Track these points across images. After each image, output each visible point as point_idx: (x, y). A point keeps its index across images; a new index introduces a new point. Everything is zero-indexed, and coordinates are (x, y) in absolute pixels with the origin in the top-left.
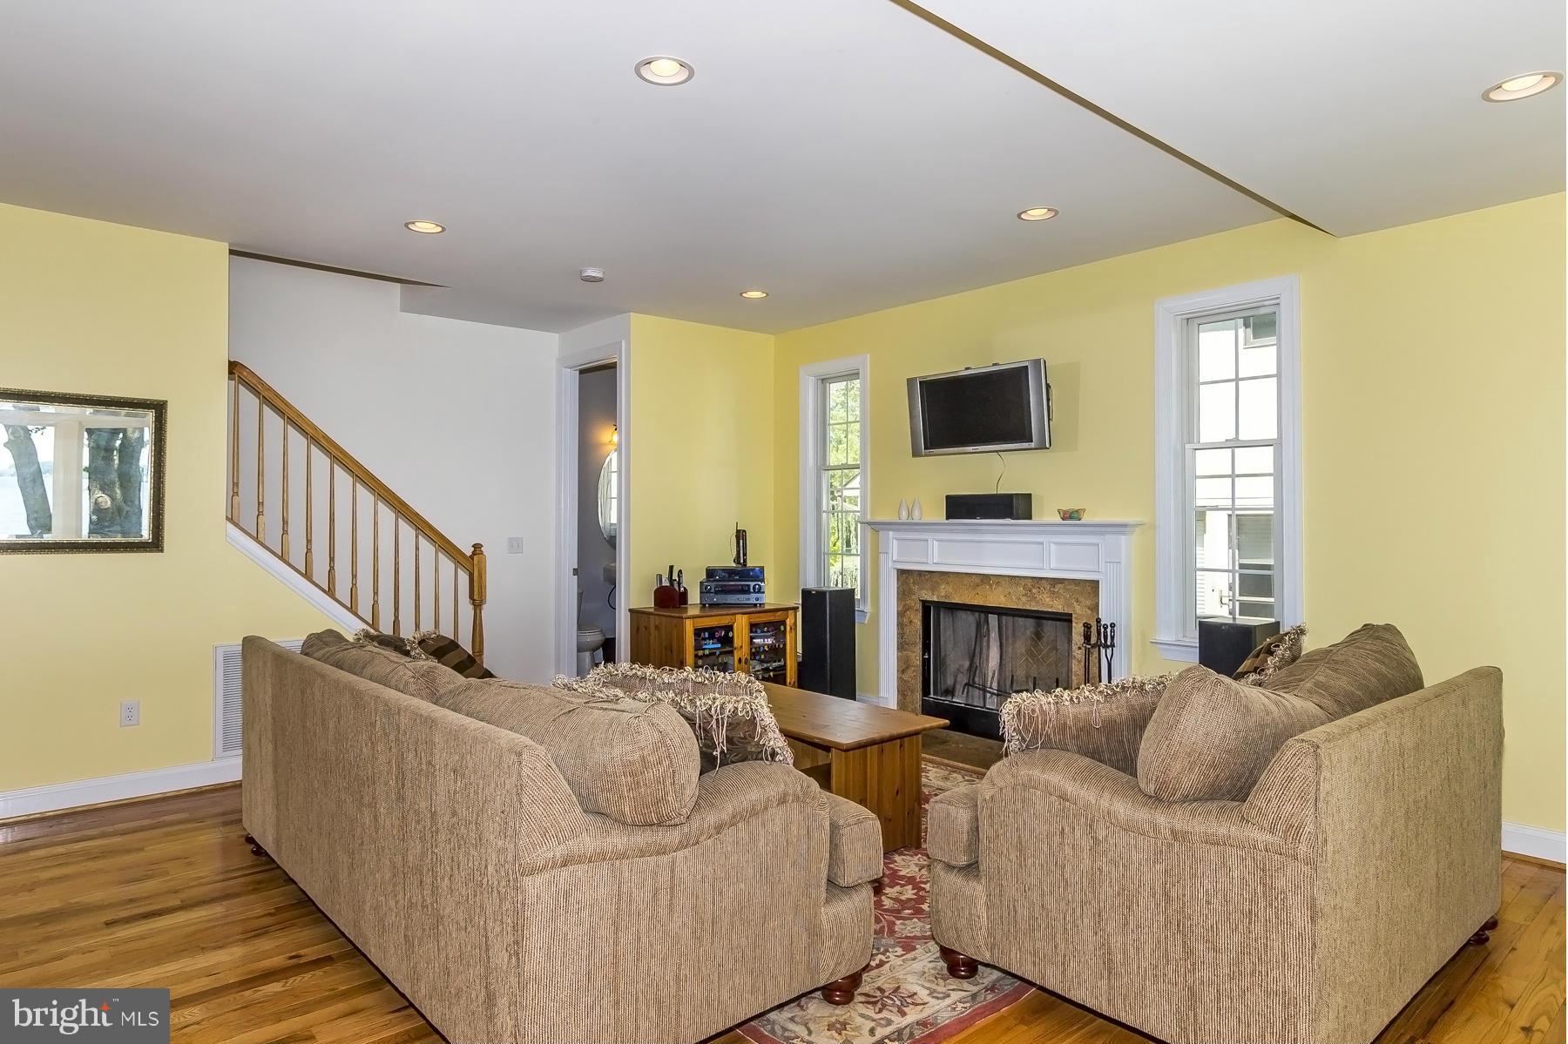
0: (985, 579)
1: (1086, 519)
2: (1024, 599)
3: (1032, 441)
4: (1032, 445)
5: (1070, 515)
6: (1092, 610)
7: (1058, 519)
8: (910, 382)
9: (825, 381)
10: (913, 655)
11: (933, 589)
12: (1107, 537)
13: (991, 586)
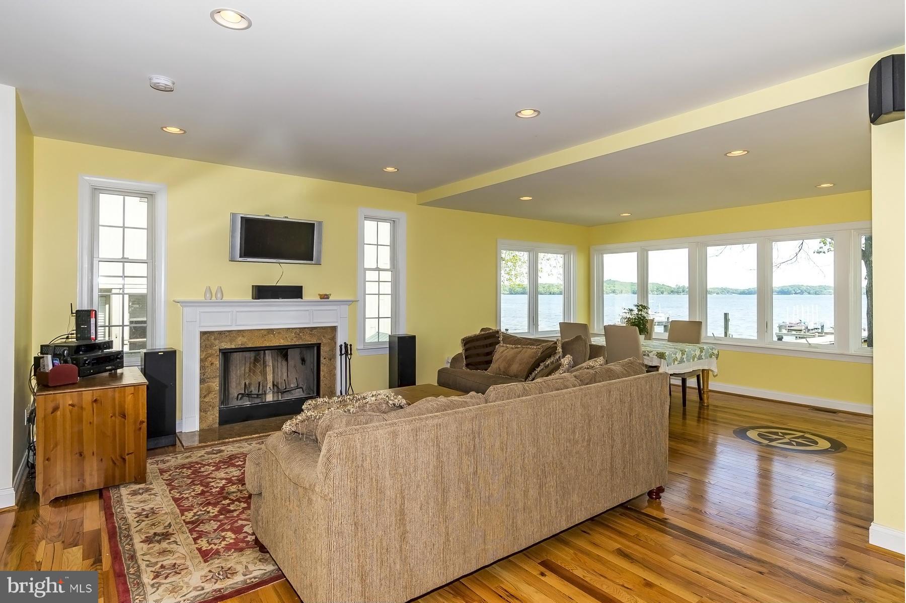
0: (270, 331)
1: (331, 298)
2: (295, 339)
3: (313, 260)
4: (313, 262)
5: (325, 297)
6: (331, 340)
7: (318, 299)
8: (234, 216)
9: (96, 190)
10: (214, 385)
11: (231, 341)
12: (342, 306)
13: (274, 335)
